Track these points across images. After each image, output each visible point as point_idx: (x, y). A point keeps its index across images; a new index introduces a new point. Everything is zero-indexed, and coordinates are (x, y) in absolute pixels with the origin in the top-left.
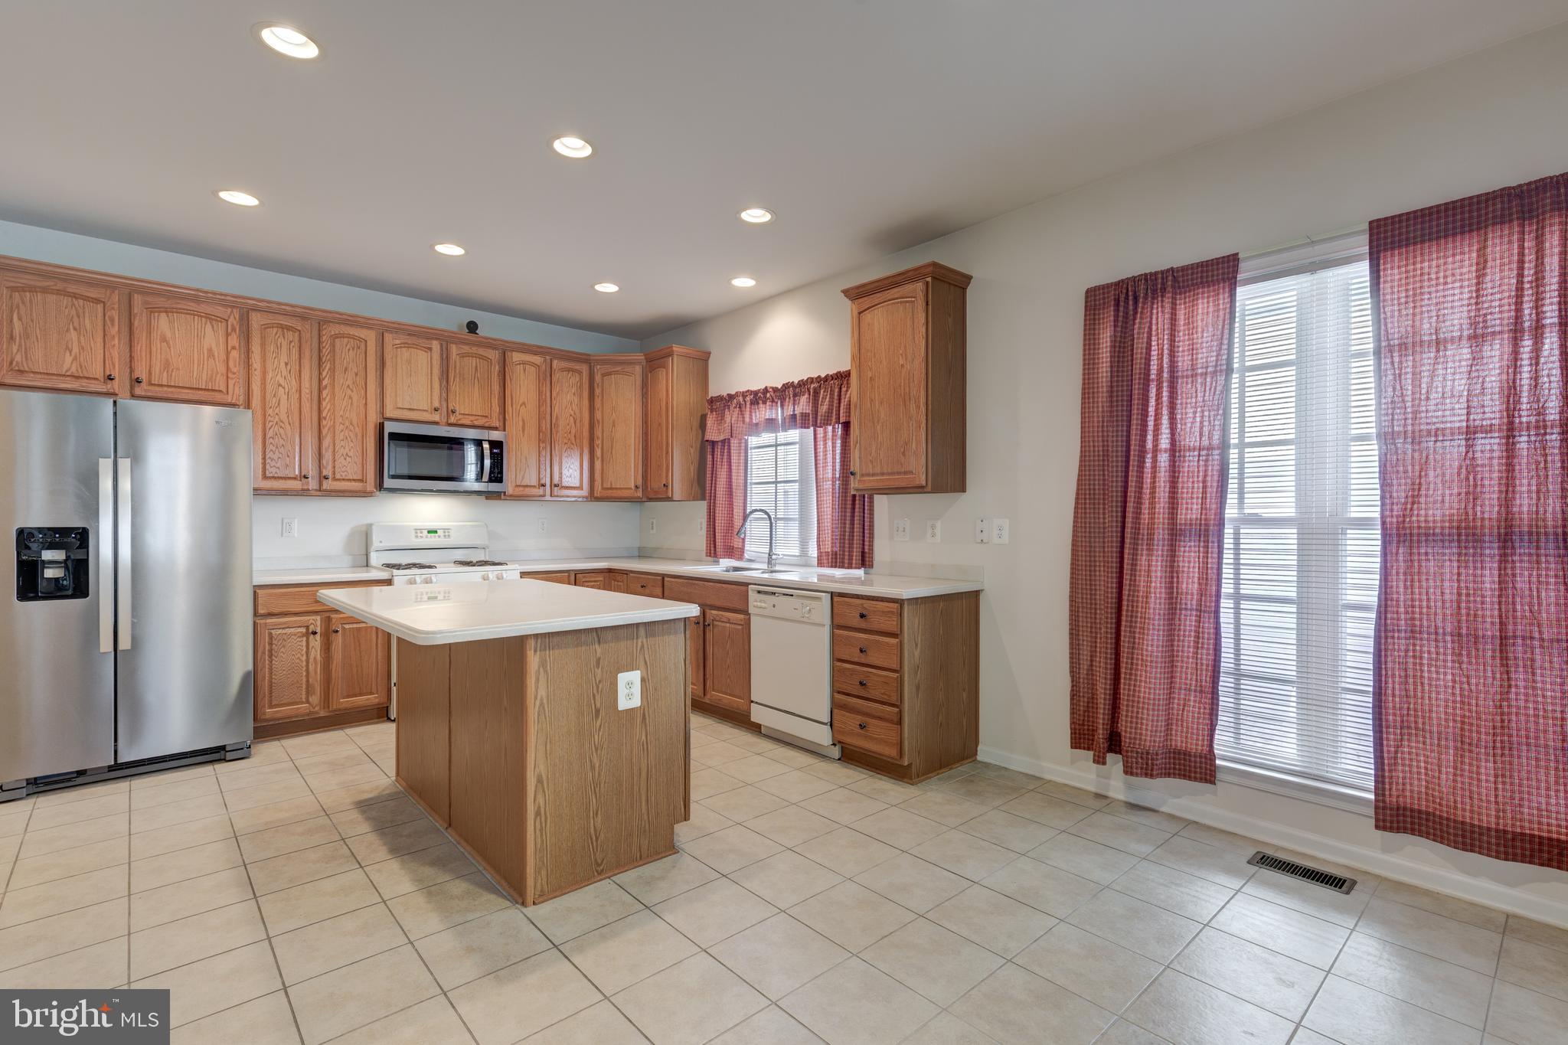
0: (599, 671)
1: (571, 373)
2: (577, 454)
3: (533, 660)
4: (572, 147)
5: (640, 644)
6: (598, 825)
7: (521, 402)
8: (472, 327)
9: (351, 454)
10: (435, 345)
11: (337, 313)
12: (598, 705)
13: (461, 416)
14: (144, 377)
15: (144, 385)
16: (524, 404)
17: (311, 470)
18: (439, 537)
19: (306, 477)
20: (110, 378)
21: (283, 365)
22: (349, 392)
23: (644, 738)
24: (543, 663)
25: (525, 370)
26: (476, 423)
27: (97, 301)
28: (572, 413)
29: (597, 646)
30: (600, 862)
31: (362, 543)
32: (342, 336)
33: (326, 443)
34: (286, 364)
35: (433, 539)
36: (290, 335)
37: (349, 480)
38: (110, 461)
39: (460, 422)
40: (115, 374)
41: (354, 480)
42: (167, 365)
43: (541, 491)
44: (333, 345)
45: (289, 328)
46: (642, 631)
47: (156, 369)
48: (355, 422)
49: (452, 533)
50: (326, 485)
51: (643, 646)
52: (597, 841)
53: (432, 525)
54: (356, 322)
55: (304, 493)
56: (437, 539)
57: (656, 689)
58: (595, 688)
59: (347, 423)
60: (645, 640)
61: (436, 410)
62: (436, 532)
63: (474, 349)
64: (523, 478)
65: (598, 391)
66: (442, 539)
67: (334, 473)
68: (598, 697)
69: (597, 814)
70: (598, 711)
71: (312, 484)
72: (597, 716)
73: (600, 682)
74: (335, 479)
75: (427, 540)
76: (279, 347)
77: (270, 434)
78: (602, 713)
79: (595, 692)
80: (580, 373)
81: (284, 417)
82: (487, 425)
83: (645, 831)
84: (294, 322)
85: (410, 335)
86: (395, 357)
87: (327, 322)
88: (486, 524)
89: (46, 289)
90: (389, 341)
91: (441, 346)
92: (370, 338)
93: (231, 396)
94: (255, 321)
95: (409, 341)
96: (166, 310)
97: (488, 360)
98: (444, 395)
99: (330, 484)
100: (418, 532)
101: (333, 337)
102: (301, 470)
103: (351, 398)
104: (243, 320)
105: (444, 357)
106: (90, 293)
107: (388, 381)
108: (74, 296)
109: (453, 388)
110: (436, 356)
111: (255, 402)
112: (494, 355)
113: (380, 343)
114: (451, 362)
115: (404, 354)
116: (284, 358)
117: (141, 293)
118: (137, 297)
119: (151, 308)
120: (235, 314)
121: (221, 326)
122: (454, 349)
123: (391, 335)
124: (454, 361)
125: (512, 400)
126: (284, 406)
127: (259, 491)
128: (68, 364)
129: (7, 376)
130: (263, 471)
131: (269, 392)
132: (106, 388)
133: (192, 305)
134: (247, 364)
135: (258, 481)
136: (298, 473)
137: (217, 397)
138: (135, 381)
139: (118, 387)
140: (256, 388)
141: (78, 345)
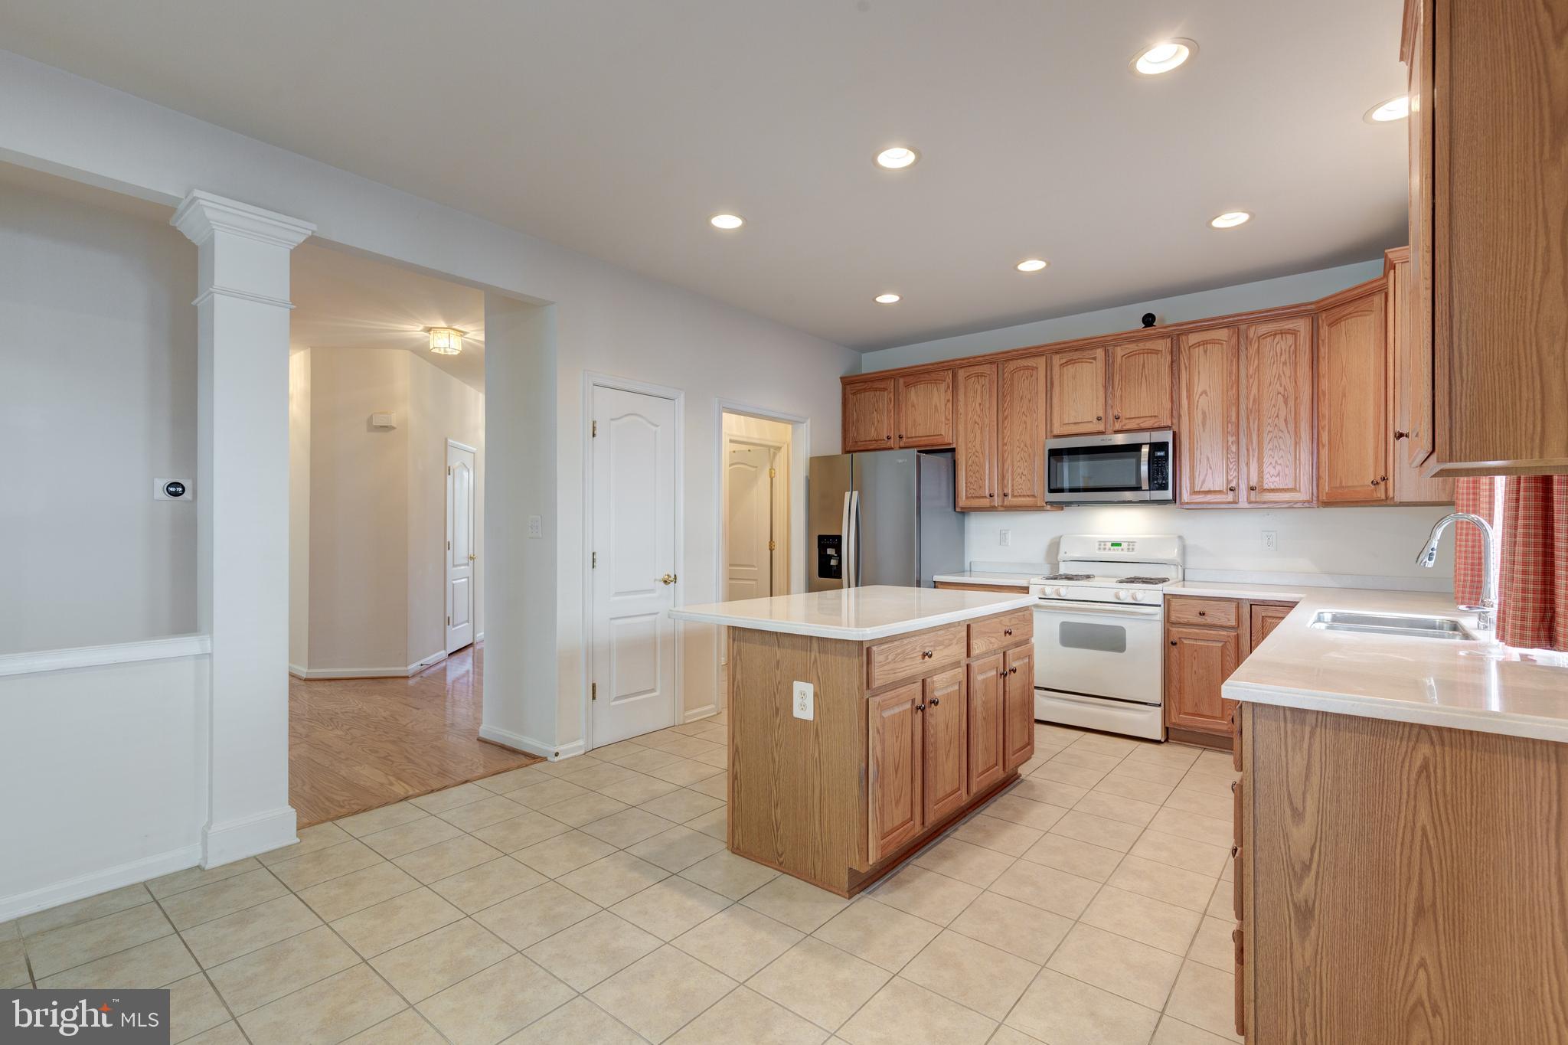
0: (778, 672)
1: (1278, 337)
2: (1289, 441)
4: (896, 158)
5: (813, 657)
6: (779, 817)
7: (1200, 390)
8: (1149, 320)
9: (1025, 473)
10: (1099, 355)
11: (1014, 351)
12: (778, 705)
13: (1127, 421)
14: (904, 434)
15: (904, 439)
16: (1205, 392)
17: (997, 491)
18: (1122, 550)
19: (992, 496)
20: (889, 438)
21: (977, 405)
22: (1024, 417)
23: (817, 755)
25: (1205, 352)
26: (1144, 425)
27: (885, 390)
28: (1281, 390)
29: (777, 648)
30: (780, 853)
31: (1053, 554)
32: (1019, 369)
33: (1008, 463)
34: (980, 404)
35: (1116, 552)
36: (982, 380)
37: (1024, 496)
38: (850, 493)
39: (1125, 428)
40: (892, 435)
41: (1028, 496)
42: (914, 424)
43: (1230, 497)
44: (1012, 380)
45: (982, 376)
46: (815, 645)
47: (909, 426)
48: (1028, 443)
49: (1137, 547)
50: (1007, 501)
51: (816, 660)
52: (777, 831)
53: (1116, 538)
54: (1030, 353)
55: (992, 509)
56: (1120, 552)
57: (828, 709)
58: (775, 687)
59: (1023, 445)
60: (818, 655)
61: (1099, 419)
62: (1120, 545)
63: (1141, 345)
64: (1203, 482)
65: (1324, 350)
66: (1125, 552)
67: (1015, 492)
68: (777, 696)
69: (777, 805)
70: (777, 710)
71: (998, 501)
72: (777, 713)
73: (779, 683)
74: (1013, 496)
75: (1110, 552)
76: (975, 392)
77: (970, 462)
78: (781, 713)
79: (776, 690)
80: (1294, 333)
81: (978, 449)
82: (1156, 425)
83: (818, 851)
84: (986, 369)
85: (1074, 350)
86: (1061, 375)
87: (1007, 360)
88: (1180, 537)
89: (865, 390)
90: (1057, 360)
91: (1106, 352)
92: (1041, 362)
93: (947, 437)
94: (961, 374)
95: (1076, 355)
96: (914, 384)
97: (1157, 352)
98: (1110, 402)
99: (1010, 501)
100: (1102, 544)
101: (1012, 373)
102: (989, 490)
103: (1025, 422)
104: (954, 376)
105: (1108, 363)
106: (882, 385)
107: (1056, 400)
108: (876, 390)
109: (1118, 393)
110: (1100, 364)
111: (961, 440)
112: (1163, 345)
113: (1049, 367)
114: (1117, 366)
115: (1070, 370)
116: (979, 400)
117: (903, 376)
118: (901, 381)
119: (907, 386)
120: (950, 372)
121: (943, 386)
122: (1119, 352)
123: (1058, 356)
124: (1121, 365)
125: (1188, 391)
126: (979, 439)
127: (967, 510)
128: (873, 434)
129: (850, 446)
130: (967, 493)
131: (969, 430)
132: (888, 445)
133: (927, 376)
134: (956, 412)
135: (964, 502)
136: (987, 492)
137: (940, 441)
138: (900, 438)
139: (893, 443)
140: (961, 428)
141: (877, 420)
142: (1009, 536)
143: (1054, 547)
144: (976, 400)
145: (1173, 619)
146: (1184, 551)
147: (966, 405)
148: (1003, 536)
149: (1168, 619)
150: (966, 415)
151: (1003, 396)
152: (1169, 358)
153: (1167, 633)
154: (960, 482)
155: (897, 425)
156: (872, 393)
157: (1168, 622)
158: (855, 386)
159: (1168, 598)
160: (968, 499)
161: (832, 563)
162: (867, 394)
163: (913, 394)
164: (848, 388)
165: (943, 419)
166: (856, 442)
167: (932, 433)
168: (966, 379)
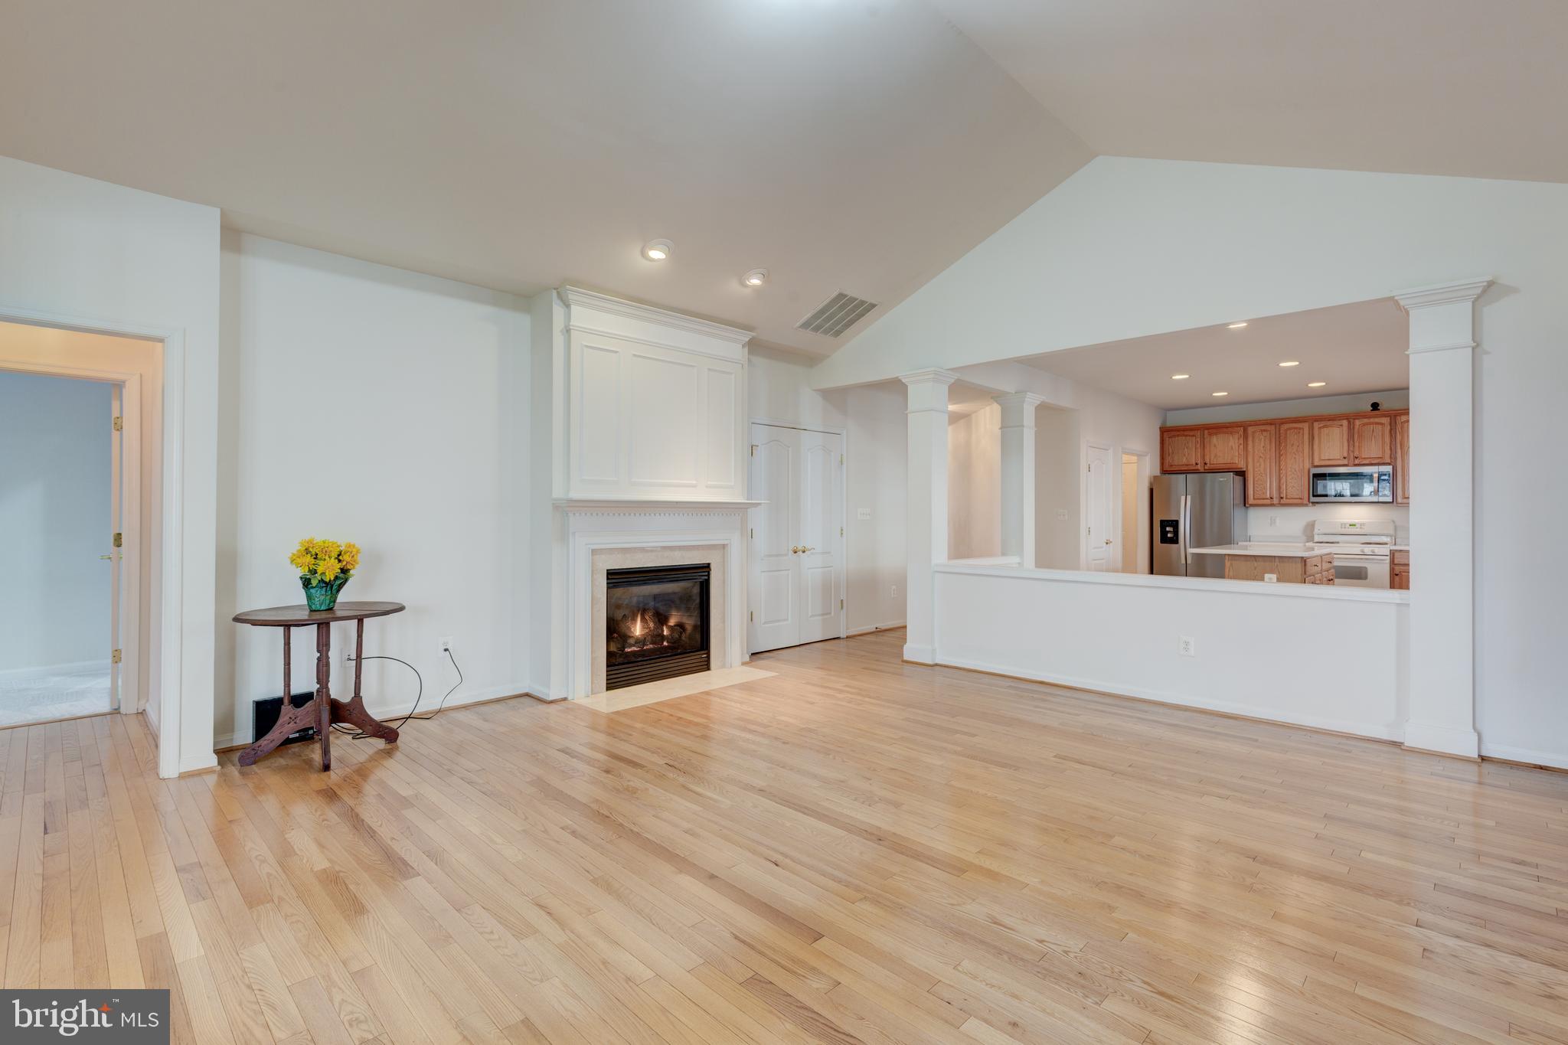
3: (1228, 563)
8: (1375, 405)
9: (1295, 485)
10: (1345, 423)
11: (1287, 418)
13: (1362, 460)
14: (1208, 462)
15: (1208, 465)
17: (1275, 495)
18: (1357, 528)
19: (1271, 498)
20: (1197, 464)
21: (1262, 447)
22: (1295, 455)
24: (1231, 565)
26: (1373, 462)
27: (1193, 436)
31: (1309, 530)
32: (1290, 429)
33: (1283, 480)
34: (1264, 447)
35: (1353, 529)
36: (1265, 434)
37: (1294, 499)
38: (1185, 496)
39: (1361, 463)
40: (1199, 462)
41: (1297, 498)
42: (1216, 456)
44: (1286, 434)
45: (1264, 431)
47: (1212, 458)
48: (1297, 469)
49: (1366, 527)
50: (1282, 501)
53: (1352, 522)
54: (1297, 420)
55: (1272, 505)
56: (1355, 529)
59: (1293, 470)
61: (1344, 458)
62: (1355, 525)
63: (1372, 420)
66: (1360, 529)
67: (1286, 495)
71: (1275, 501)
74: (1286, 498)
75: (1349, 529)
76: (1260, 440)
77: (1256, 479)
81: (1262, 471)
82: (1380, 463)
84: (1268, 427)
85: (1330, 419)
86: (1320, 433)
87: (1283, 423)
88: (1393, 521)
89: (1178, 436)
90: (1316, 425)
91: (1349, 422)
92: (1306, 426)
93: (1242, 465)
94: (1250, 430)
95: (1329, 423)
96: (1216, 434)
97: (1382, 424)
98: (1351, 449)
99: (1284, 501)
100: (1343, 525)
101: (1286, 430)
102: (1270, 494)
103: (1295, 458)
104: (1245, 431)
105: (1351, 428)
106: (1191, 433)
107: (1316, 447)
108: (1186, 436)
109: (1357, 444)
110: (1345, 428)
111: (1250, 467)
112: (1385, 420)
113: (1311, 428)
114: (1356, 430)
115: (1325, 431)
116: (1262, 444)
117: (1208, 428)
118: (1206, 432)
119: (1210, 434)
120: (1242, 429)
121: (1236, 436)
122: (1357, 422)
123: (1317, 423)
124: (1358, 429)
125: (1401, 445)
126: (1262, 466)
127: (1252, 505)
128: (1184, 461)
129: (1167, 468)
130: (1254, 496)
131: (1256, 461)
132: (1196, 468)
133: (1225, 430)
134: (1247, 450)
135: (1251, 500)
136: (1268, 496)
137: (1234, 466)
138: (1205, 464)
139: (1200, 467)
140: (1250, 460)
141: (1187, 453)
142: (1278, 521)
143: (1311, 526)
144: (1261, 444)
145: (1396, 562)
146: (1396, 528)
147: (1253, 447)
148: (1273, 522)
149: (1393, 561)
150: (1254, 452)
151: (1279, 442)
152: (1389, 427)
153: (1392, 570)
154: (1249, 490)
155: (1203, 456)
156: (1184, 437)
157: (1392, 562)
158: (1168, 434)
159: (1393, 553)
160: (1254, 499)
161: (1169, 535)
162: (1180, 438)
163: (1214, 439)
164: (1165, 434)
165: (1237, 454)
166: (1172, 466)
167: (1229, 461)
168: (1254, 432)
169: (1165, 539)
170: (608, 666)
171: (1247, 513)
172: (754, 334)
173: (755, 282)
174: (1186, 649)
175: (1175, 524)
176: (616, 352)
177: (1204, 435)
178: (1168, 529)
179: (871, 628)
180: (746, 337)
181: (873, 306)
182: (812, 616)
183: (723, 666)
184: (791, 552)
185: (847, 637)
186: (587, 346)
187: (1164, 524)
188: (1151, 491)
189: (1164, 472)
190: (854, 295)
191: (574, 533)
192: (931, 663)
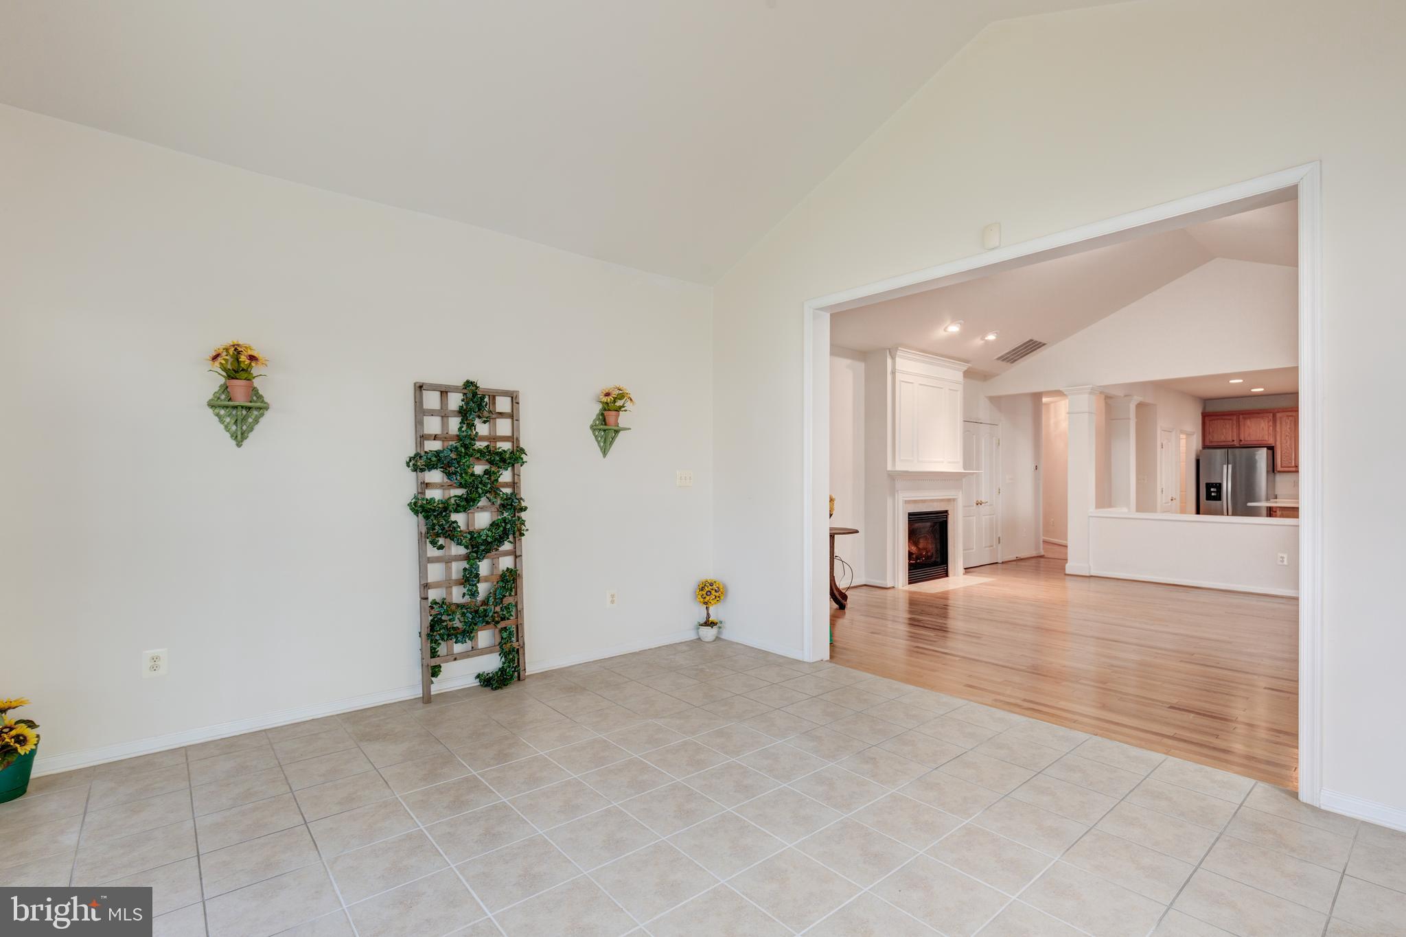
14: (1242, 439)
15: (1243, 442)
19: (1296, 466)
20: (1233, 441)
27: (1230, 419)
36: (1291, 418)
40: (1235, 439)
42: (1249, 435)
45: (1290, 416)
47: (1246, 436)
76: (1286, 423)
77: (1283, 452)
81: (1288, 446)
89: (1218, 419)
93: (1271, 442)
94: (1278, 415)
96: (1250, 418)
104: (1274, 416)
106: (1229, 417)
108: (1224, 419)
111: (1278, 443)
116: (1288, 427)
117: (1243, 414)
118: (1241, 416)
119: (1245, 418)
120: (1271, 414)
121: (1268, 419)
126: (1288, 442)
127: (1279, 472)
128: (1223, 438)
129: (1208, 443)
130: (1281, 464)
131: (1283, 438)
132: (1232, 443)
133: (1257, 415)
134: (1276, 431)
135: (1279, 468)
136: (1293, 464)
137: (1265, 442)
138: (1241, 441)
139: (1236, 443)
140: (1278, 438)
141: (1226, 433)
147: (1281, 429)
148: (1296, 484)
150: (1281, 432)
154: (1278, 460)
155: (1239, 435)
156: (1222, 421)
158: (1209, 418)
160: (1282, 467)
161: (1213, 494)
162: (1219, 421)
163: (1248, 422)
164: (1206, 418)
165: (1267, 433)
166: (1212, 442)
167: (1260, 439)
168: (1281, 418)
169: (1209, 497)
170: (909, 570)
171: (1274, 478)
172: (969, 365)
173: (991, 337)
174: (1283, 561)
175: (1219, 487)
176: (912, 383)
177: (1239, 418)
178: (1212, 490)
179: (1013, 557)
180: (965, 367)
181: (1044, 344)
182: (986, 547)
183: (954, 575)
184: (975, 504)
185: (1003, 563)
186: (903, 381)
187: (1209, 486)
188: (1198, 462)
189: (1205, 447)
190: (1037, 340)
191: (898, 491)
192: (1088, 575)
